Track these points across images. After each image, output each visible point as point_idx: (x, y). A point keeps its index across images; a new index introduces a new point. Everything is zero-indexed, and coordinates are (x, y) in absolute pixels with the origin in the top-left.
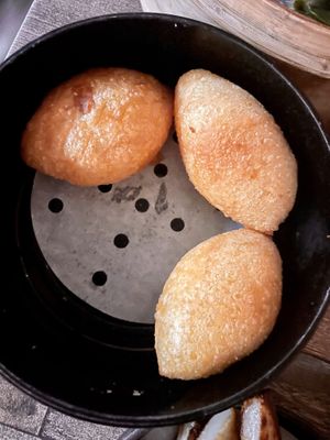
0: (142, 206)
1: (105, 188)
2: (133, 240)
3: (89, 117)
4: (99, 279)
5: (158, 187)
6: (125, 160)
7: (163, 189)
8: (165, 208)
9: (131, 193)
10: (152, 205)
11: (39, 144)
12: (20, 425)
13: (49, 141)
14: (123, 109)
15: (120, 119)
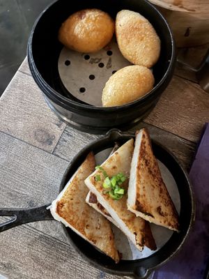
0: (101, 65)
1: (87, 57)
2: (97, 78)
3: (84, 21)
4: (82, 90)
5: (108, 59)
6: (96, 37)
7: (110, 60)
8: (110, 67)
9: (97, 61)
10: (105, 65)
11: (65, 30)
12: (45, 149)
13: (69, 29)
14: (96, 18)
15: (94, 21)
